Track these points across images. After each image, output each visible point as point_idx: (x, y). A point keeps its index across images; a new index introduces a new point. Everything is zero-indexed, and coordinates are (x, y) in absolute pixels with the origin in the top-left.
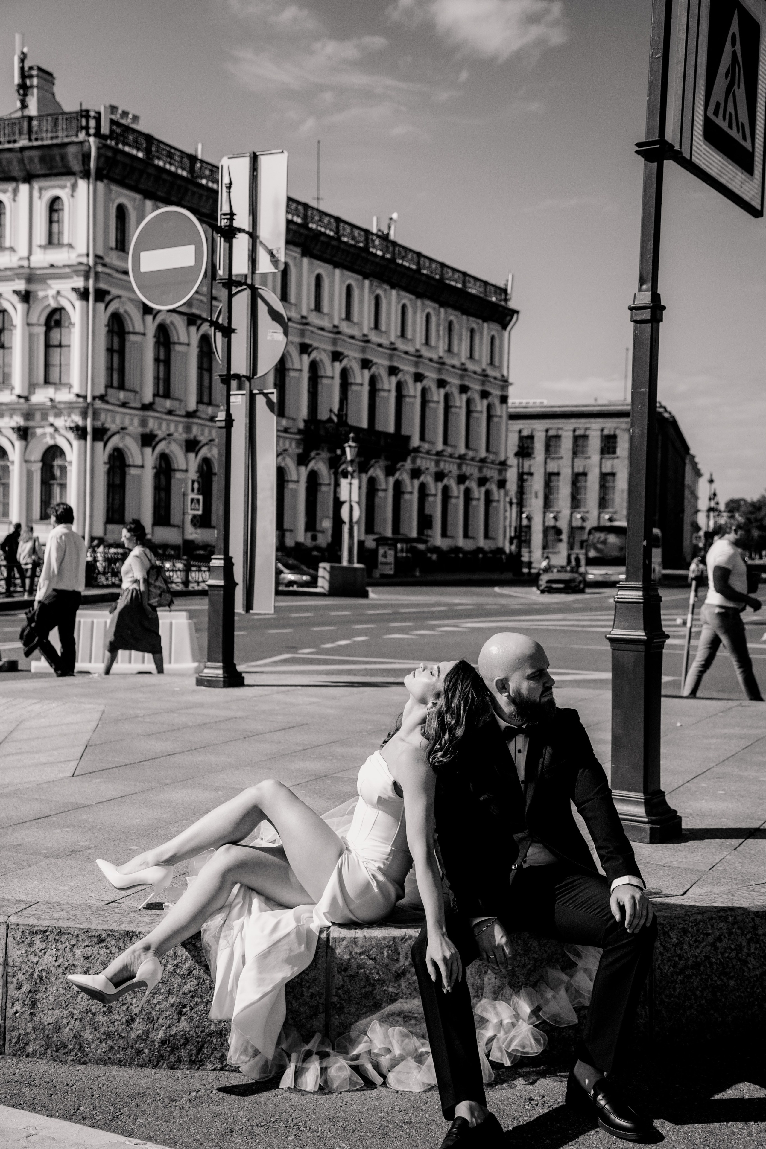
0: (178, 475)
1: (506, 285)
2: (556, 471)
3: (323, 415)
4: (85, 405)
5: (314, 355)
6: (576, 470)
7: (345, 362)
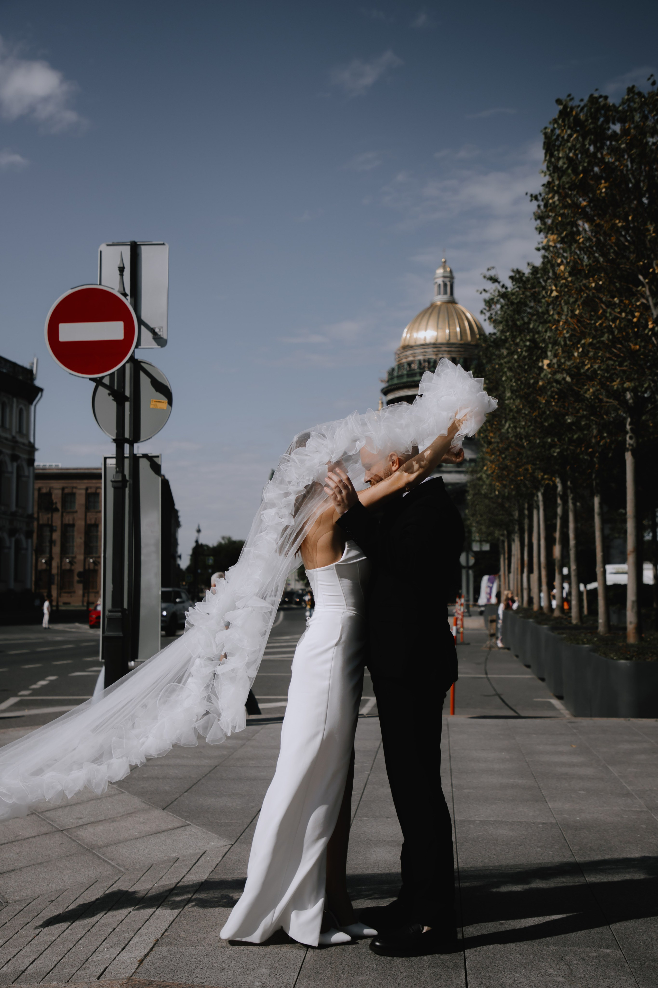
1: (32, 367)
2: (71, 522)
6: (88, 522)
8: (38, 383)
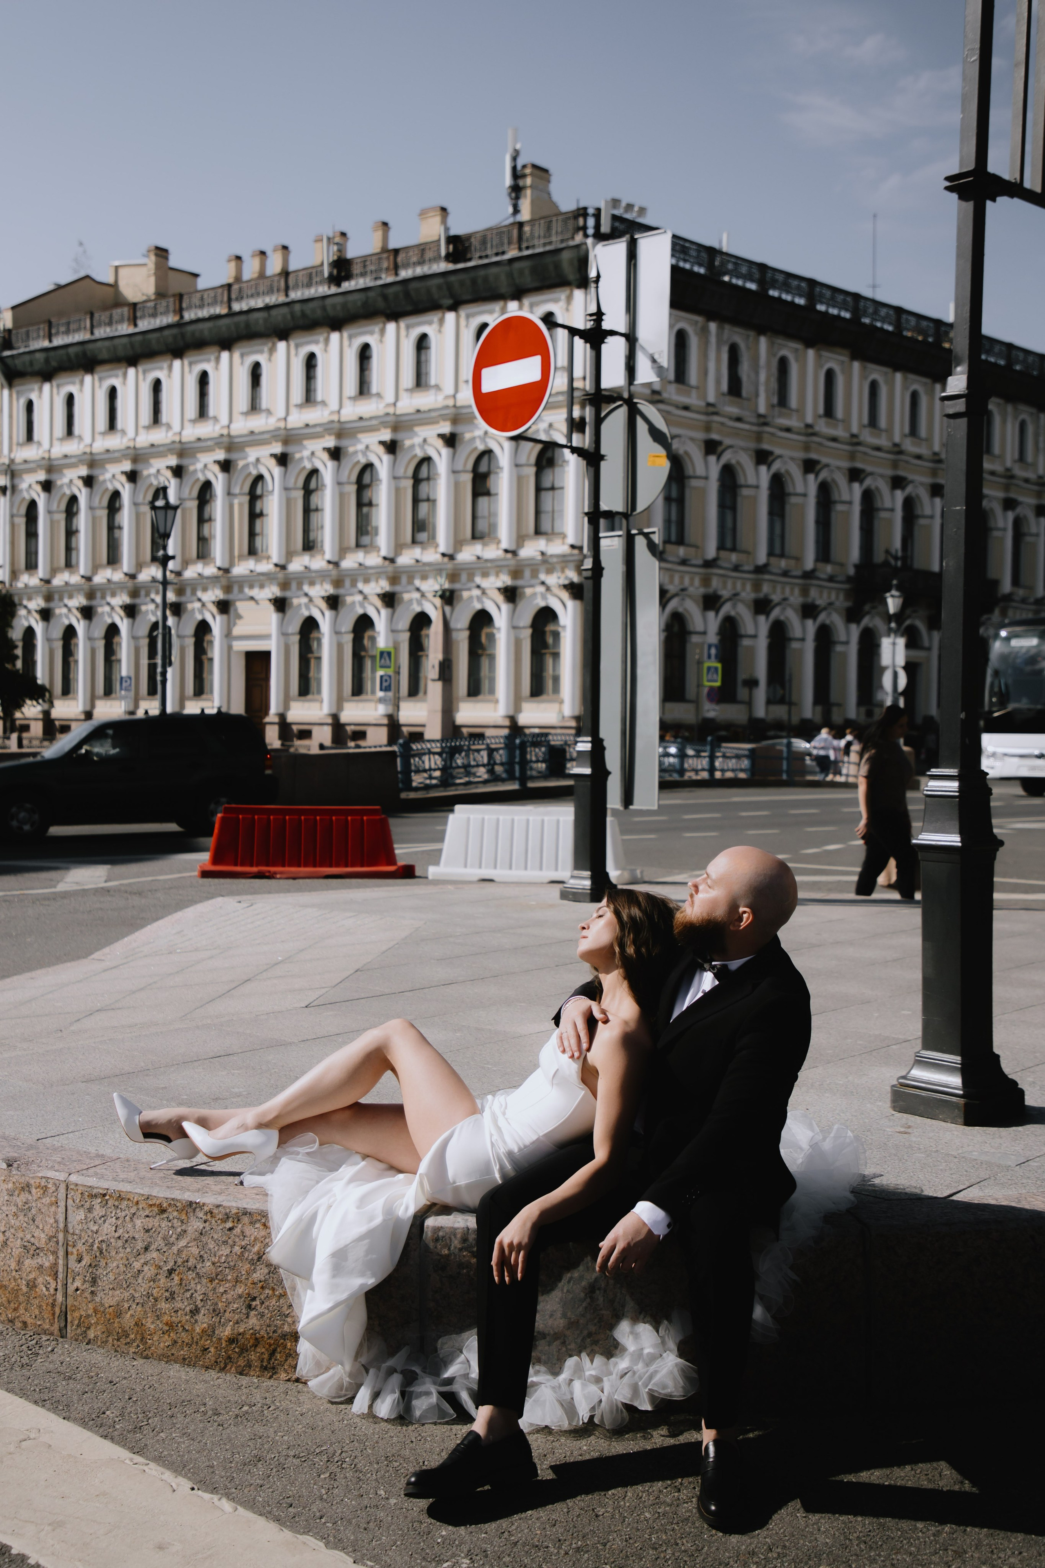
0: (695, 639)
3: (879, 557)
4: (581, 557)
5: (868, 482)
7: (909, 489)
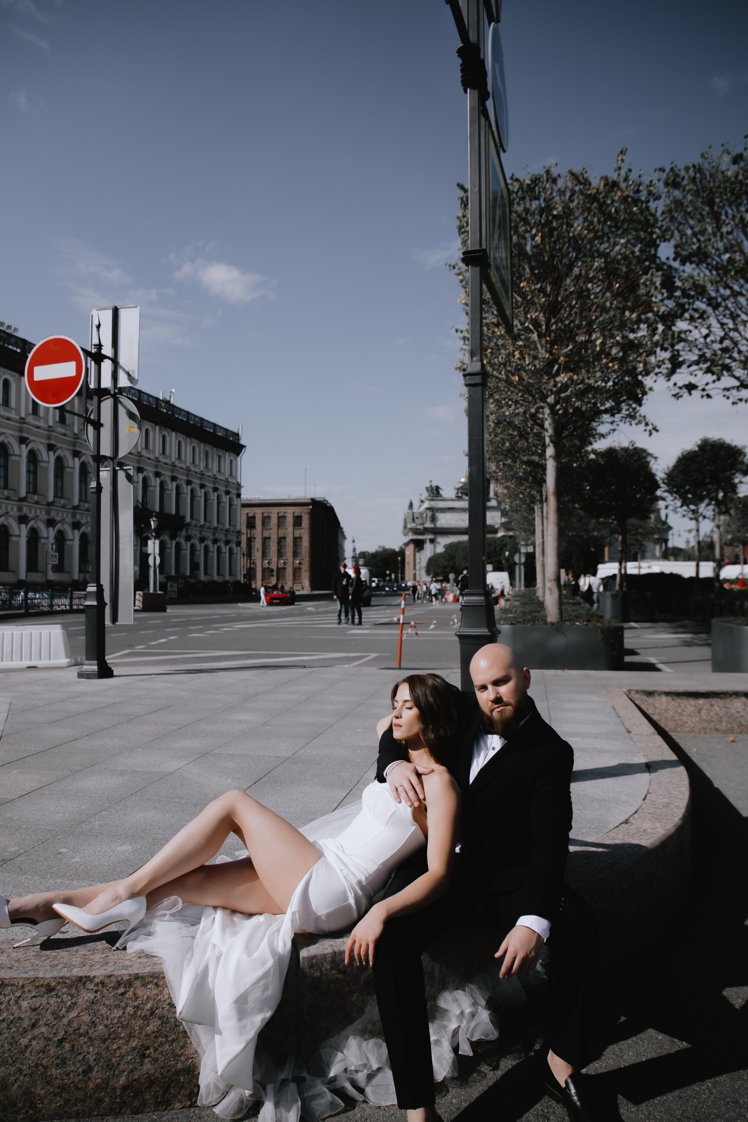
0: (43, 541)
1: (239, 431)
2: (268, 536)
6: (280, 536)
7: (145, 473)
8: (242, 442)
